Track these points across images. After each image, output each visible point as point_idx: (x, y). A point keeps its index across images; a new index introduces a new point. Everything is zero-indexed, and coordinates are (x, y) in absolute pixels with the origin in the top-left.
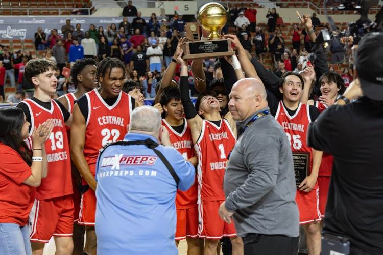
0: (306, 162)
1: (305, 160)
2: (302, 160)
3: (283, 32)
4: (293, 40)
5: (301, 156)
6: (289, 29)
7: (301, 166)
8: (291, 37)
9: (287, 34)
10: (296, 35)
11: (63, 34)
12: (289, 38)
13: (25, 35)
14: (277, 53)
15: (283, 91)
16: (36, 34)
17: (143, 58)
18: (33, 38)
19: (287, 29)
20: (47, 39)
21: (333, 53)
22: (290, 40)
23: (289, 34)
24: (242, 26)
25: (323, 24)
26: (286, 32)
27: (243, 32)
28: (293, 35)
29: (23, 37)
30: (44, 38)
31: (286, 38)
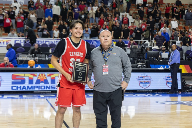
0: (86, 69)
1: (86, 67)
2: (84, 67)
3: (161, 7)
4: (166, 12)
5: (83, 65)
6: (164, 6)
7: (83, 70)
8: (165, 11)
9: (163, 9)
10: (167, 10)
11: (44, 3)
12: (164, 11)
13: (23, 2)
14: (156, 18)
15: (72, 31)
16: (29, 2)
17: (84, 17)
18: (27, 4)
19: (163, 6)
20: (34, 5)
21: (187, 20)
22: (164, 12)
23: (164, 9)
24: (139, 3)
25: (183, 4)
26: (163, 8)
27: (140, 7)
28: (166, 10)
29: (22, 3)
30: (33, 5)
31: (162, 11)
